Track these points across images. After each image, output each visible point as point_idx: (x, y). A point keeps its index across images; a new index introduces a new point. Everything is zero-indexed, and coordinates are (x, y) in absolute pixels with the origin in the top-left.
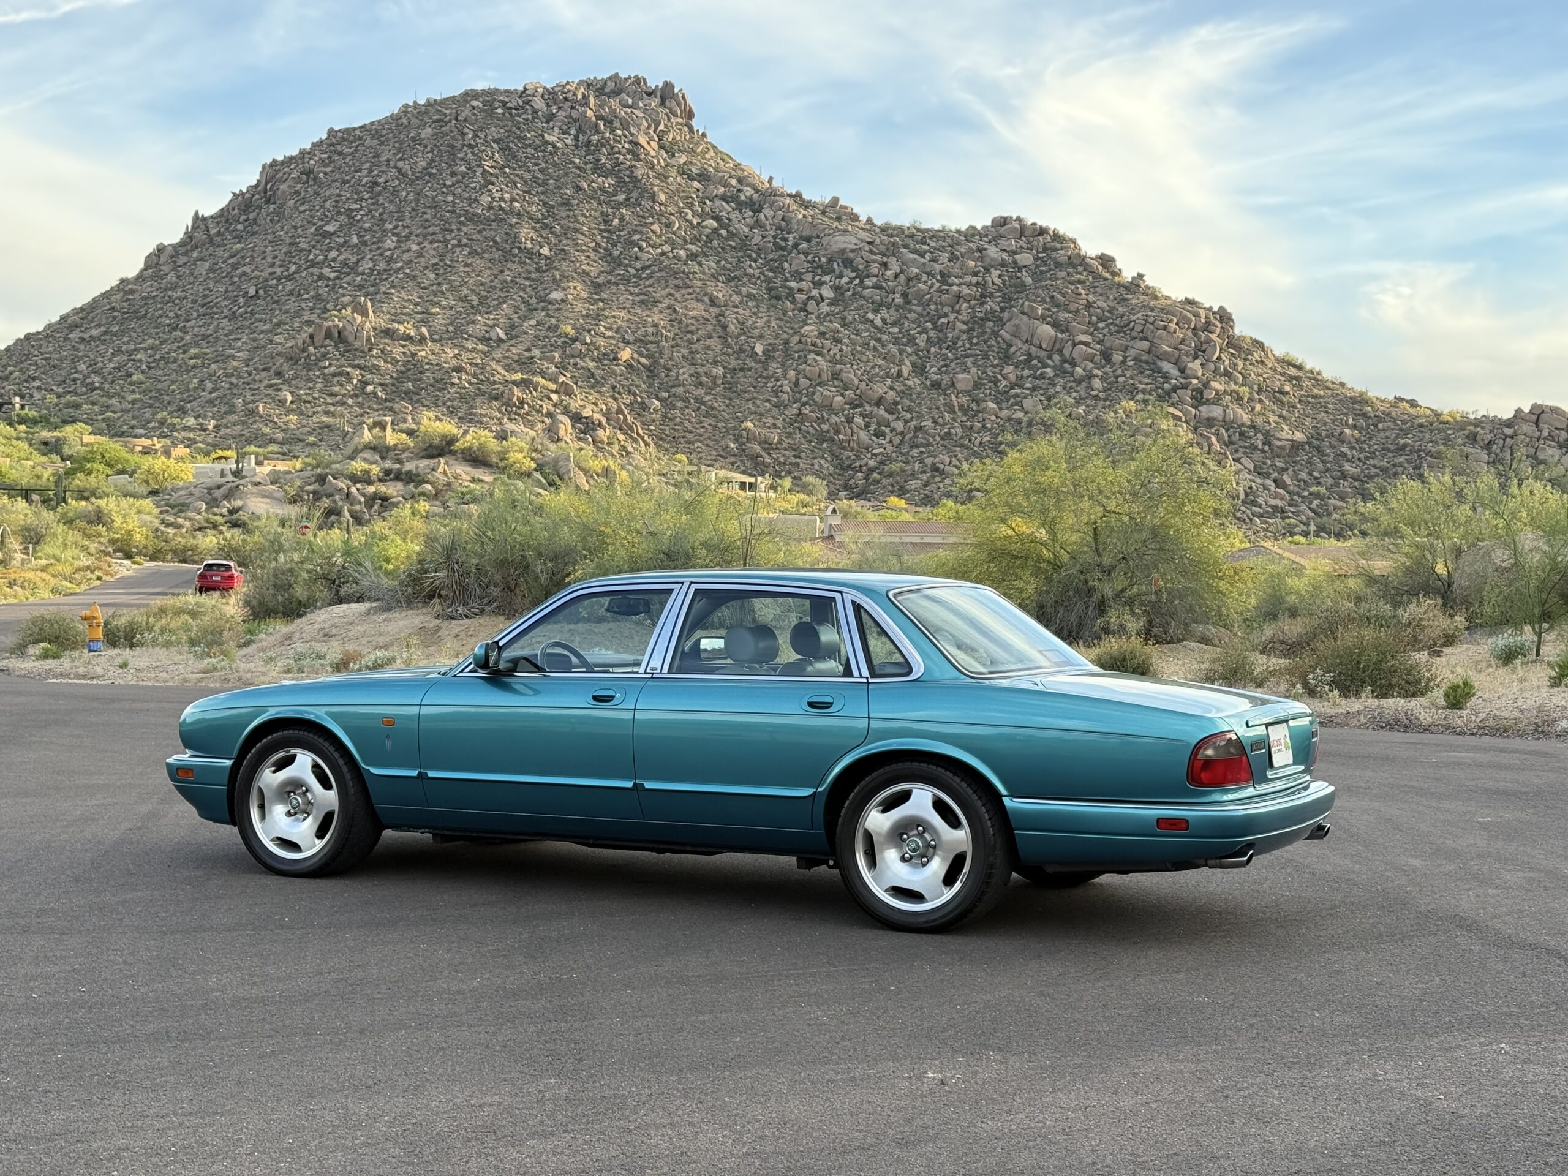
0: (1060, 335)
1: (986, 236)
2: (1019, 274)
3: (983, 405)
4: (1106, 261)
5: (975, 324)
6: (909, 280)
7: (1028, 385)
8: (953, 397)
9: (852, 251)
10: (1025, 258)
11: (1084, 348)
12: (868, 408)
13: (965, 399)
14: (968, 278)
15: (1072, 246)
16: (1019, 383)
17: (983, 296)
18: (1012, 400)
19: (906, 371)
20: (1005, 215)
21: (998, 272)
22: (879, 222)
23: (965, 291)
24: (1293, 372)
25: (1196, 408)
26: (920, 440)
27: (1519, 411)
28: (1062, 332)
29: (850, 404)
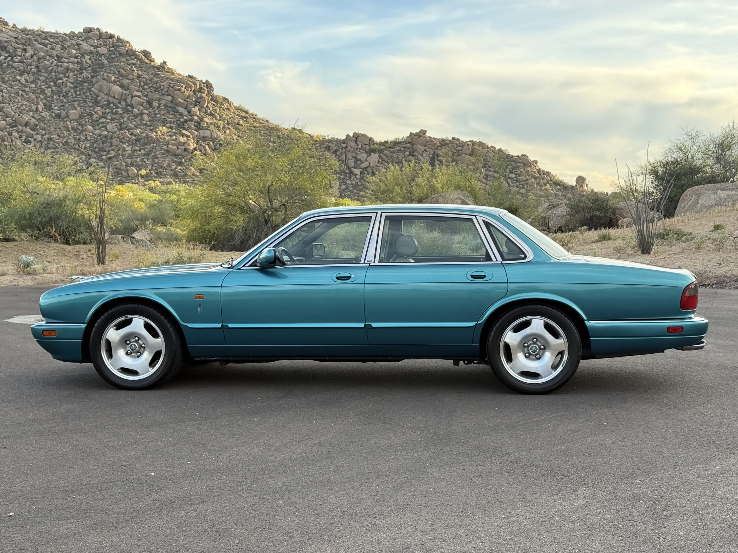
0: (124, 92)
1: (81, 37)
2: (100, 58)
3: (85, 127)
4: (146, 54)
5: (77, 84)
6: (39, 59)
7: (110, 117)
8: (68, 123)
9: (6, 42)
10: (103, 50)
11: (138, 99)
12: (20, 127)
13: (75, 124)
14: (72, 59)
15: (128, 45)
16: (104, 116)
17: (81, 69)
18: (101, 125)
19: (41, 107)
20: (91, 27)
21: (89, 57)
22: (20, 27)
23: (71, 66)
24: (244, 114)
25: (197, 131)
26: (51, 145)
27: (348, 136)
28: (126, 90)
29: (10, 125)
